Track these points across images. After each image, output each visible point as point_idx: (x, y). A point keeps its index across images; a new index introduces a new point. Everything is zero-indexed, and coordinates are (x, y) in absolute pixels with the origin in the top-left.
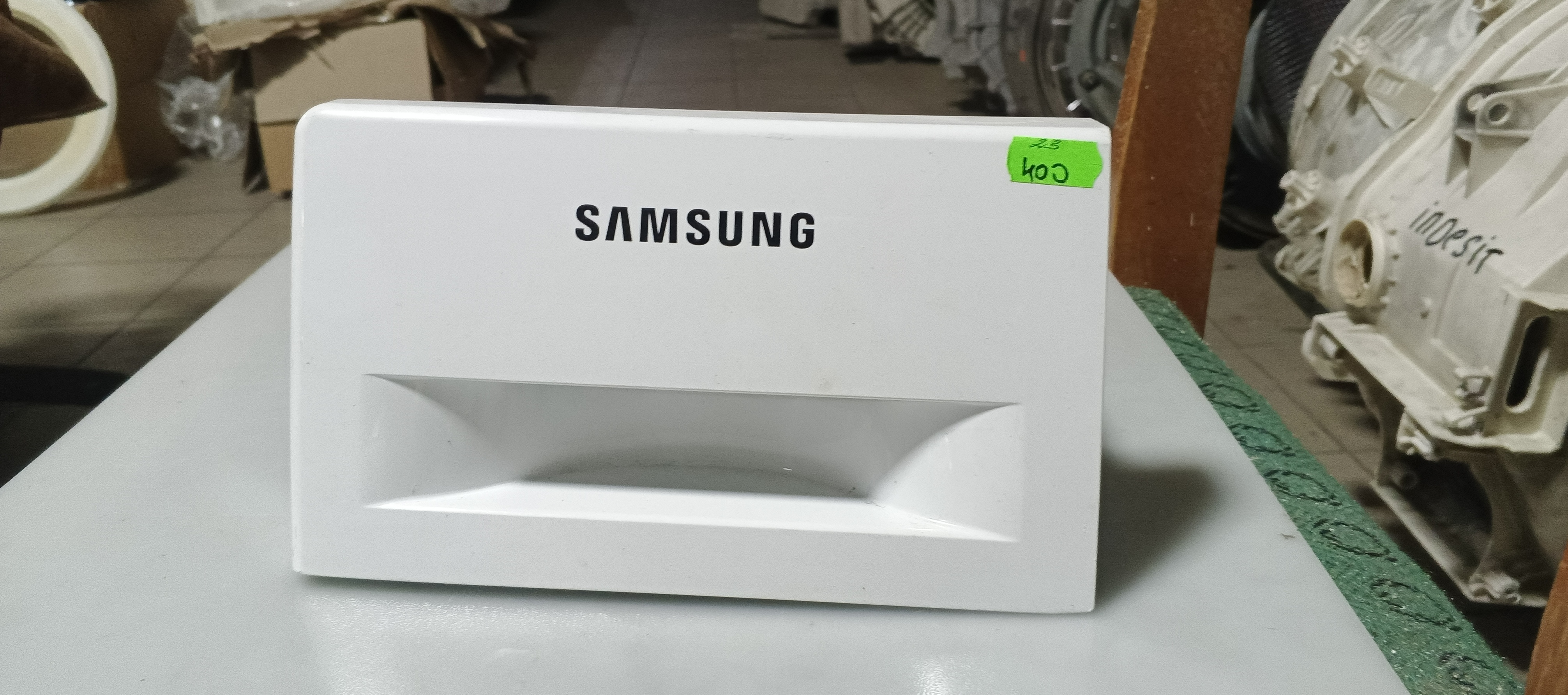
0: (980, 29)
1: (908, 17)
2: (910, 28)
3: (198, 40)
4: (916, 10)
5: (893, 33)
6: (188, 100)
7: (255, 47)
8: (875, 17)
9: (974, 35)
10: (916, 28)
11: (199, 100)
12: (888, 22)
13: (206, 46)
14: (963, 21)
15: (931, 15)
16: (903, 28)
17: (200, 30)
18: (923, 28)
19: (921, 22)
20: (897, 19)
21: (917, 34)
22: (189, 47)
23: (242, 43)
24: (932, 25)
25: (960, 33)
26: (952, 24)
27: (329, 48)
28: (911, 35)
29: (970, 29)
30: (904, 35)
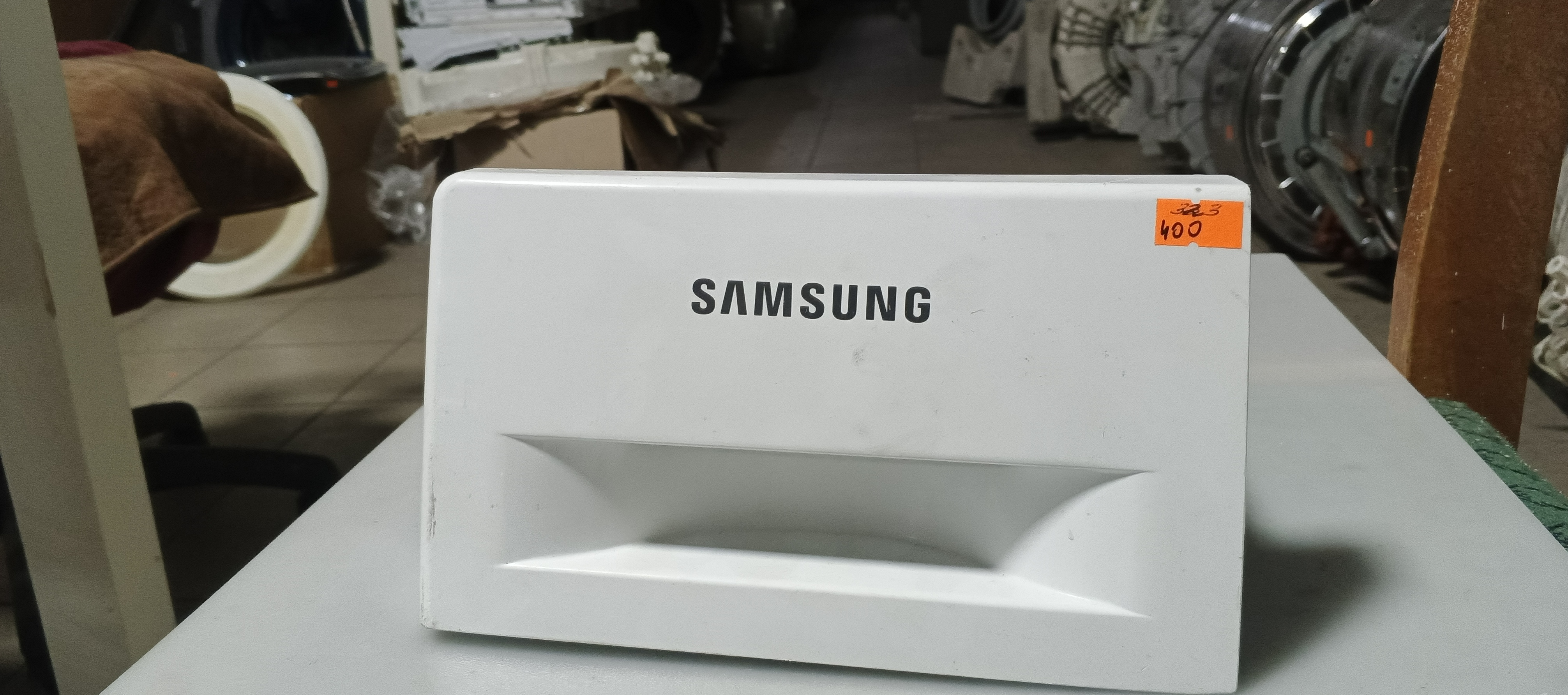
0: (1181, 105)
1: (1100, 94)
2: (1101, 106)
3: (405, 130)
4: (1107, 88)
5: (1083, 110)
6: (394, 188)
7: (458, 137)
8: (1064, 94)
9: (1174, 111)
10: (1108, 105)
11: (404, 188)
12: (1078, 99)
13: (411, 136)
14: (1162, 97)
15: (1124, 92)
16: (1094, 106)
17: (406, 120)
18: (1116, 105)
19: (1113, 99)
20: (1088, 96)
21: (1109, 111)
22: (393, 136)
23: (445, 133)
24: (1126, 102)
25: (1159, 110)
26: (1149, 101)
27: (528, 137)
28: (1102, 112)
29: (1170, 105)
30: (1095, 112)
